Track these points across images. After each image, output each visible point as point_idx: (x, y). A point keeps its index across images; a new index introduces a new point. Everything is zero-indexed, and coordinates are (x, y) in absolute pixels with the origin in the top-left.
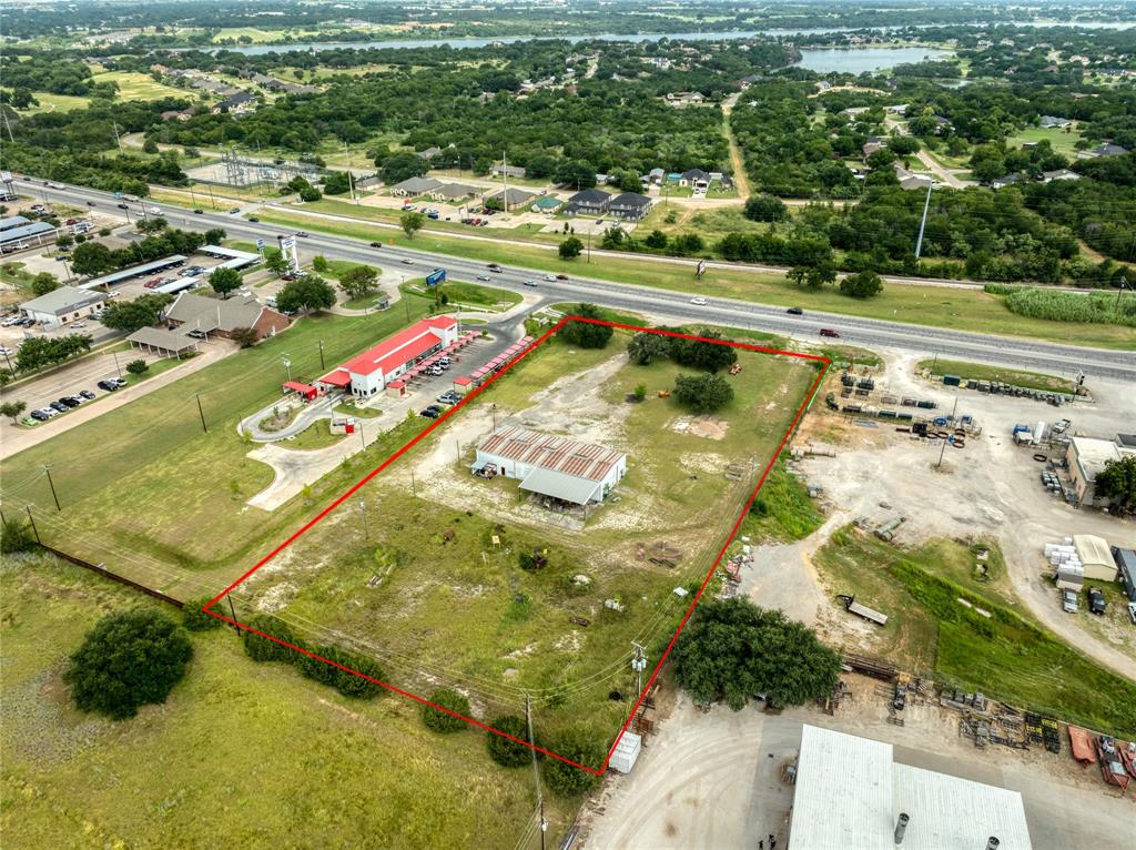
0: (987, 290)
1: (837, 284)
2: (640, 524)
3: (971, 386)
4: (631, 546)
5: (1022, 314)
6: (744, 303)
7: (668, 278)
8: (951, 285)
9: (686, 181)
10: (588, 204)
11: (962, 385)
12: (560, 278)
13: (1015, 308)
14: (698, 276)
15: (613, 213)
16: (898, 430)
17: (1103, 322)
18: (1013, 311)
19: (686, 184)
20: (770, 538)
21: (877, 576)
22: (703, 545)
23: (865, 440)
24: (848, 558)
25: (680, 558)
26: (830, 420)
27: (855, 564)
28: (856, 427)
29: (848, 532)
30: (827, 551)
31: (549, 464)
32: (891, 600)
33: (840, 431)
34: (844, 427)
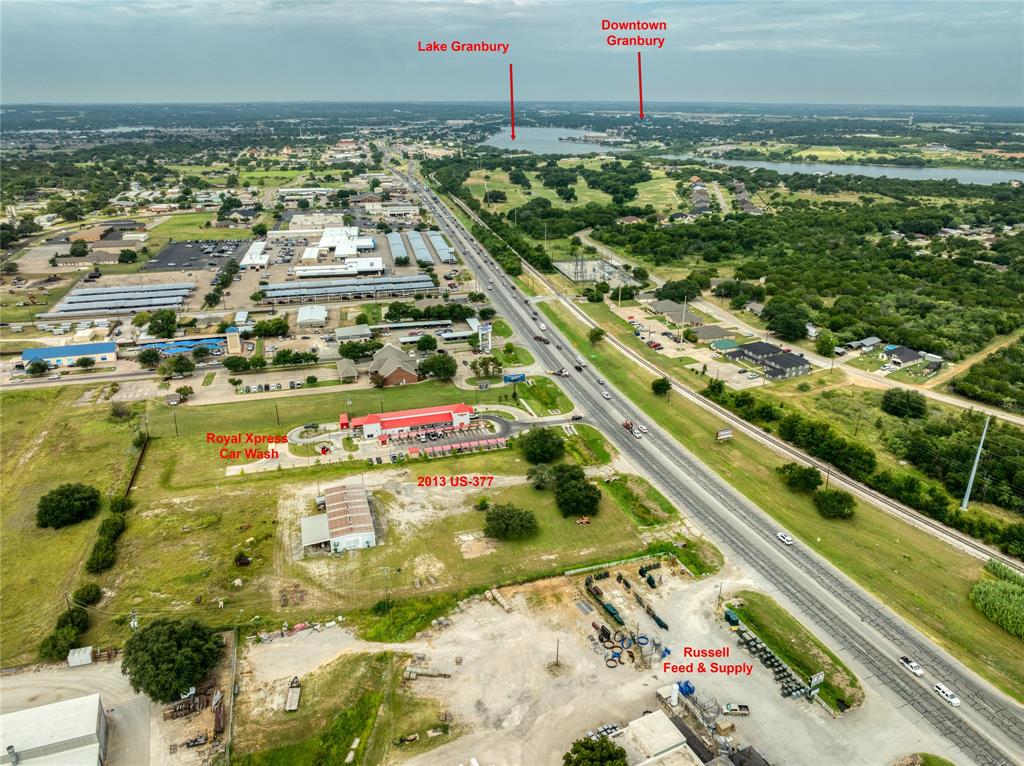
0: (987, 563)
2: (320, 576)
4: (293, 583)
7: (699, 434)
10: (751, 354)
15: (765, 367)
16: (594, 626)
19: (884, 359)
20: (356, 628)
21: (352, 690)
22: (320, 606)
23: (557, 616)
24: (362, 670)
25: (297, 604)
26: (567, 590)
27: (358, 674)
28: (573, 605)
29: (401, 657)
30: (364, 657)
31: (330, 516)
32: (324, 706)
33: (555, 601)
34: (566, 600)
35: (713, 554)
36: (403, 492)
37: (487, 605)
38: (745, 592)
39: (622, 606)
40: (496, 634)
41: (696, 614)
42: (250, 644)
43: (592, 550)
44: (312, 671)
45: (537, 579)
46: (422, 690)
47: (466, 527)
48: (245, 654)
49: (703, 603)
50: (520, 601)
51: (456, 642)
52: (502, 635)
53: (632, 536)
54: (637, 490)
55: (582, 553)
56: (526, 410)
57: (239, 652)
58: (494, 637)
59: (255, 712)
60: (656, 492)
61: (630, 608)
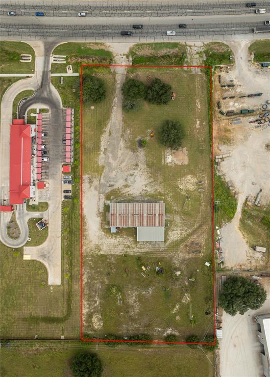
2: (181, 235)
4: (184, 247)
16: (251, 122)
20: (223, 222)
21: (259, 227)
22: (205, 236)
23: (239, 136)
24: (249, 222)
25: (200, 246)
26: (223, 124)
27: (251, 224)
28: (234, 126)
29: (245, 206)
30: (242, 221)
31: (141, 224)
32: (264, 238)
33: (229, 132)
34: (229, 128)
35: (219, 46)
36: (112, 183)
37: (223, 163)
38: (250, 48)
39: (241, 106)
40: (242, 165)
41: (255, 77)
42: (224, 266)
43: (198, 101)
44: (245, 241)
45: (211, 135)
46: (265, 200)
47: (160, 158)
48: (230, 268)
49: (250, 70)
50: (224, 148)
51: (243, 182)
52: (244, 162)
53: (192, 77)
54: (147, 52)
55: (199, 107)
56: (20, 78)
57: (228, 270)
58: (244, 166)
59: (261, 263)
60: (156, 44)
61: (243, 102)
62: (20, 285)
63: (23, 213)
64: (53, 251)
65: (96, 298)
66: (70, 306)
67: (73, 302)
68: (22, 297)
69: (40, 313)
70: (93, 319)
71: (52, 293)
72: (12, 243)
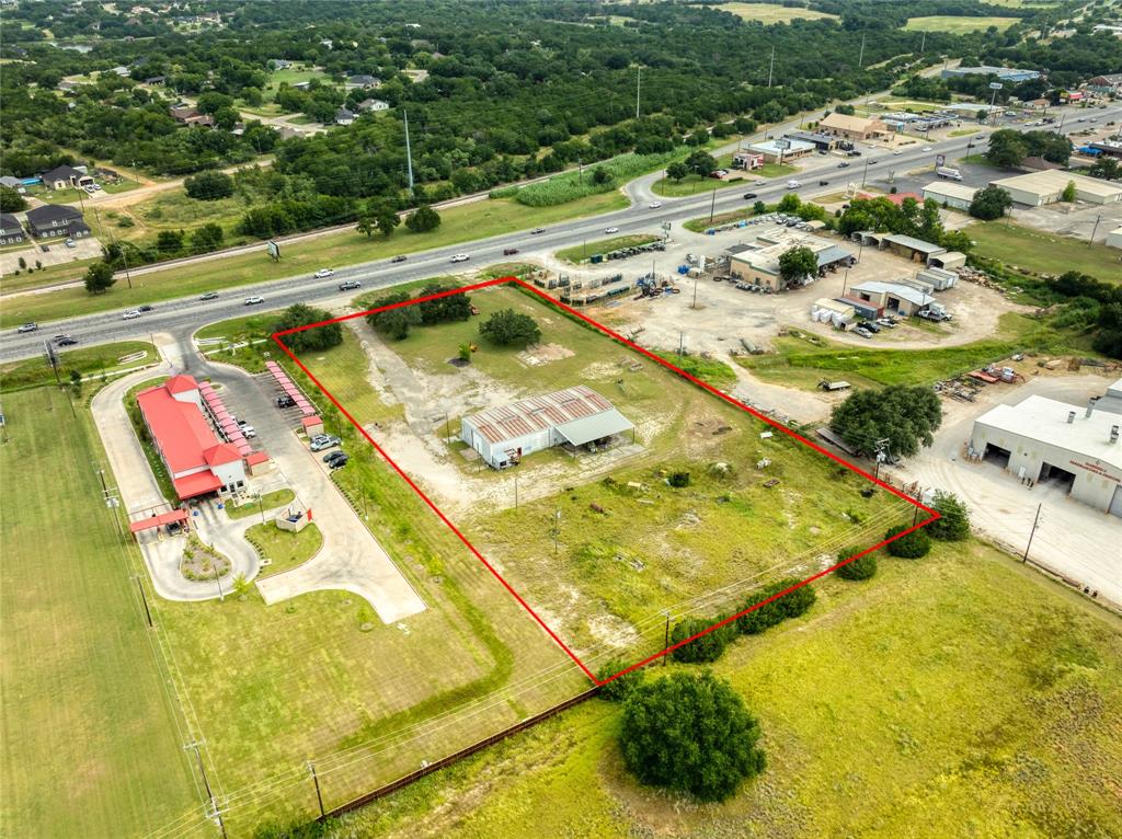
0: (491, 197)
1: (402, 225)
3: (609, 258)
5: (540, 206)
6: (347, 268)
8: (463, 202)
9: (62, 182)
10: (3, 232)
11: (604, 259)
12: (146, 309)
13: (533, 203)
14: (275, 259)
15: (45, 235)
16: (636, 299)
17: (585, 196)
18: (532, 206)
19: (64, 186)
23: (633, 313)
24: (771, 371)
27: (779, 372)
30: (757, 374)
33: (612, 315)
34: (608, 312)
36: (438, 416)
51: (700, 344)
62: (285, 661)
63: (221, 527)
64: (355, 557)
65: (563, 588)
66: (496, 640)
67: (495, 627)
68: (307, 687)
69: (399, 698)
70: (592, 632)
71: (410, 636)
72: (211, 592)
